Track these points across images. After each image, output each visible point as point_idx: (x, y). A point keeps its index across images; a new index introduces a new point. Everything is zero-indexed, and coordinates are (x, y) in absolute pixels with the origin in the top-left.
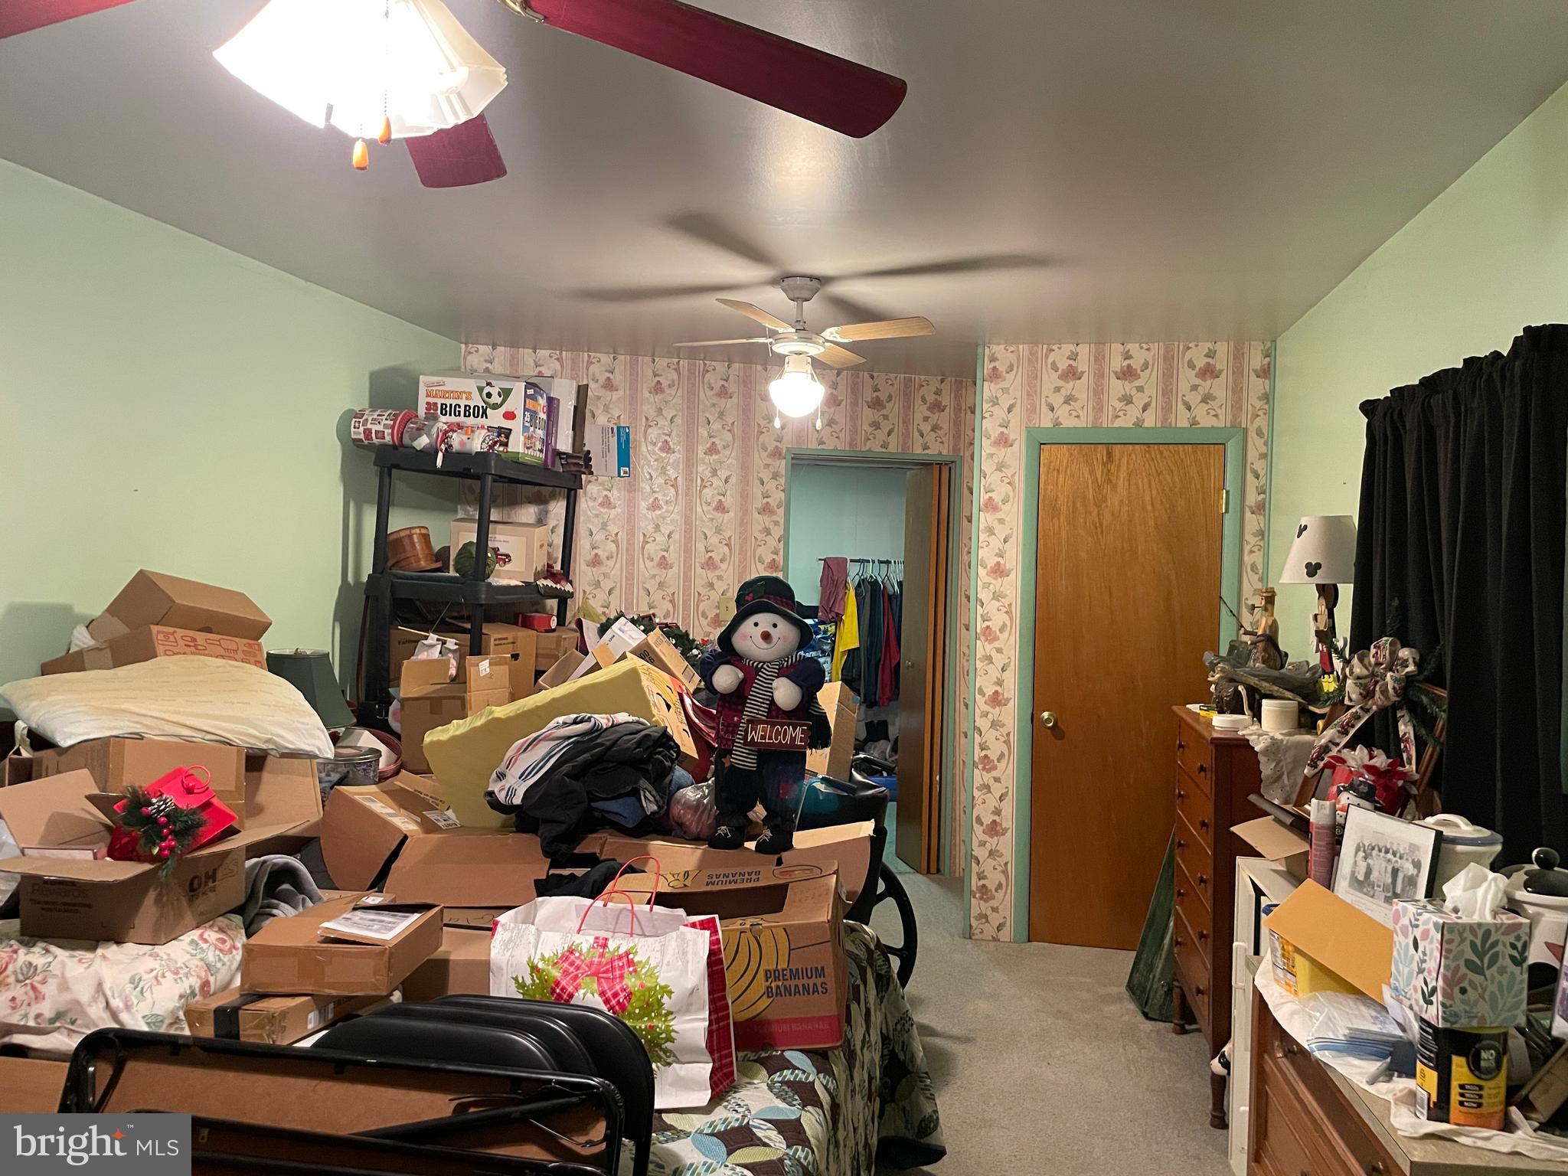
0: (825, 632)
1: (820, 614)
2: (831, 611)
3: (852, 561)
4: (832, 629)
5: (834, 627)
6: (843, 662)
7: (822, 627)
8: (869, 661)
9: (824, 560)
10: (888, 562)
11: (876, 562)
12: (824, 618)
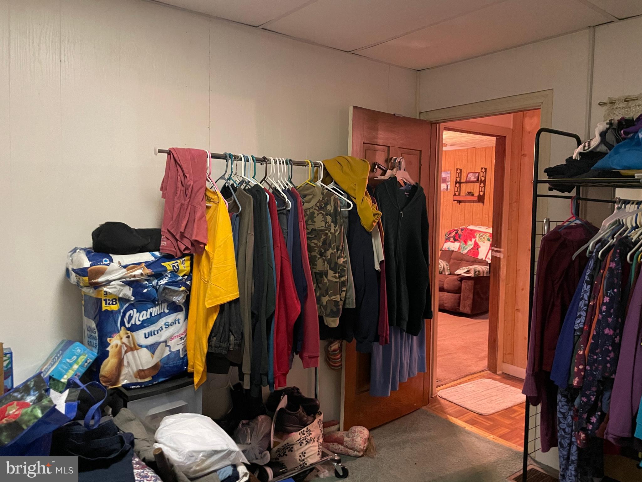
0: (175, 272)
1: (164, 243)
2: (183, 236)
3: (214, 156)
4: (184, 266)
5: (188, 263)
6: (211, 324)
7: (169, 265)
8: (255, 317)
9: (169, 153)
10: (264, 160)
11: (251, 159)
12: (171, 251)
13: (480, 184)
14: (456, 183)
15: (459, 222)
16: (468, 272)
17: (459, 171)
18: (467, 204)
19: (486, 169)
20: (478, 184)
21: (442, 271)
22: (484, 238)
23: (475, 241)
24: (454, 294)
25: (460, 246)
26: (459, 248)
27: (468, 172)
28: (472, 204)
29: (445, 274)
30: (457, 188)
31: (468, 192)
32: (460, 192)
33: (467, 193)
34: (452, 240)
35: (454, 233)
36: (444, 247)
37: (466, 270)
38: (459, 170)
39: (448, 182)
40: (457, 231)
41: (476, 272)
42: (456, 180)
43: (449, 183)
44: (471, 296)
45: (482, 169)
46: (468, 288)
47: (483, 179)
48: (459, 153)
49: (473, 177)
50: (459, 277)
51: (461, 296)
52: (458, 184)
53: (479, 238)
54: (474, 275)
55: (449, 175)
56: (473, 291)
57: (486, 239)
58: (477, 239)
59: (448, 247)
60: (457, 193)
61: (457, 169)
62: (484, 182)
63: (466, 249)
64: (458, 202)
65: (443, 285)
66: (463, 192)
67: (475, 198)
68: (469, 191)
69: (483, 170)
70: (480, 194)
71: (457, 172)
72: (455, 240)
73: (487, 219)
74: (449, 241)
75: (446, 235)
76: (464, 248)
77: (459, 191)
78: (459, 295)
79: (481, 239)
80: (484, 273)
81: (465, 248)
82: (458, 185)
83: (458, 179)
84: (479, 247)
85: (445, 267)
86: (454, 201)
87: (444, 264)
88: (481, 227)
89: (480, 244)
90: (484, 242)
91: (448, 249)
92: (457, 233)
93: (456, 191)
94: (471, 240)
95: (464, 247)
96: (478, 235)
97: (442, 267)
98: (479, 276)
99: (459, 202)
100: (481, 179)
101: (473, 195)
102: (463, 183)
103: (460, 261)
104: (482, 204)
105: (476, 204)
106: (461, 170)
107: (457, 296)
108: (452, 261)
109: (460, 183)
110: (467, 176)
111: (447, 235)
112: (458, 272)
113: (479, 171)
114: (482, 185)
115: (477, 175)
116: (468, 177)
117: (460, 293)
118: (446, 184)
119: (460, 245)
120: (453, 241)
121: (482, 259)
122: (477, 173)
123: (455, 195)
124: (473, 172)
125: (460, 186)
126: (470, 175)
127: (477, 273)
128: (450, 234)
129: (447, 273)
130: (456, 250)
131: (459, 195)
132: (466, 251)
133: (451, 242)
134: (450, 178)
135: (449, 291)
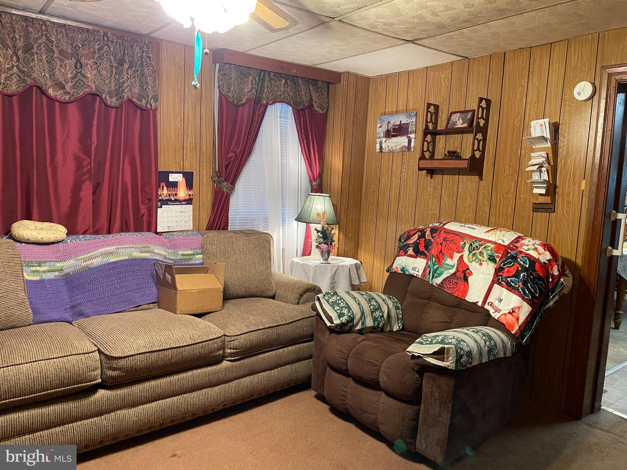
13: (476, 135)
14: (425, 134)
15: (430, 212)
16: (440, 354)
17: (432, 109)
18: (446, 177)
19: (488, 102)
20: (470, 137)
21: (383, 326)
22: (481, 253)
23: (461, 258)
24: (403, 405)
25: (427, 265)
26: (425, 270)
27: (450, 111)
28: (457, 177)
29: (391, 331)
30: (428, 143)
31: (449, 152)
32: (433, 153)
33: (446, 153)
34: (410, 251)
35: (416, 237)
36: (394, 266)
37: (437, 347)
38: (432, 107)
39: (411, 133)
40: (423, 233)
41: (461, 357)
42: (427, 127)
43: (412, 136)
44: (446, 418)
45: (481, 99)
46: (437, 395)
47: (482, 122)
48: (434, 74)
49: (461, 121)
50: (417, 364)
51: (419, 410)
52: (429, 135)
53: (470, 252)
54: (456, 367)
55: (414, 120)
56: (450, 405)
57: (486, 257)
58: (466, 253)
59: (403, 265)
60: (427, 155)
61: (429, 105)
62: (484, 130)
63: (439, 275)
64: (428, 173)
65: (378, 374)
66: (440, 152)
67: (464, 164)
68: (452, 149)
69: (484, 104)
70: (473, 155)
71: (428, 112)
72: (418, 253)
73: (487, 209)
74: (406, 254)
75: (400, 240)
76: (435, 272)
77: (431, 150)
78: (415, 408)
79: (474, 255)
80: (481, 354)
81: (437, 272)
82: (429, 138)
83: (431, 126)
84: (471, 273)
85: (393, 312)
86: (420, 169)
87: (391, 306)
88: (474, 226)
89: (473, 266)
90: (481, 264)
91: (403, 269)
92: (423, 236)
93: (425, 149)
94: (452, 258)
95: (437, 269)
96: (467, 246)
97: (385, 316)
98: (469, 366)
99: (431, 172)
100: (478, 123)
101: (459, 157)
102: (441, 133)
103: (427, 301)
104: (477, 178)
105: (464, 177)
106: (437, 107)
107: (409, 410)
108: (409, 299)
109: (435, 133)
110: (449, 119)
111: (403, 241)
112: (415, 349)
113: (475, 107)
114: (479, 136)
115: (469, 115)
116: (451, 122)
117: (419, 403)
118: (408, 137)
119: (427, 263)
120: (413, 254)
121: (475, 304)
122: (469, 111)
123: (422, 158)
124: (462, 109)
125: (434, 141)
126: (455, 117)
127: (464, 359)
128: (409, 238)
129: (395, 328)
130: (419, 273)
131: (432, 157)
132: (438, 281)
133: (410, 256)
134: (416, 125)
135: (389, 394)
